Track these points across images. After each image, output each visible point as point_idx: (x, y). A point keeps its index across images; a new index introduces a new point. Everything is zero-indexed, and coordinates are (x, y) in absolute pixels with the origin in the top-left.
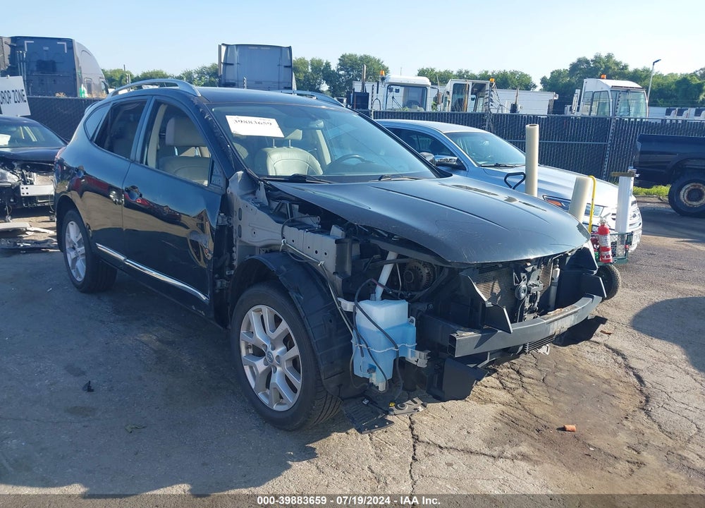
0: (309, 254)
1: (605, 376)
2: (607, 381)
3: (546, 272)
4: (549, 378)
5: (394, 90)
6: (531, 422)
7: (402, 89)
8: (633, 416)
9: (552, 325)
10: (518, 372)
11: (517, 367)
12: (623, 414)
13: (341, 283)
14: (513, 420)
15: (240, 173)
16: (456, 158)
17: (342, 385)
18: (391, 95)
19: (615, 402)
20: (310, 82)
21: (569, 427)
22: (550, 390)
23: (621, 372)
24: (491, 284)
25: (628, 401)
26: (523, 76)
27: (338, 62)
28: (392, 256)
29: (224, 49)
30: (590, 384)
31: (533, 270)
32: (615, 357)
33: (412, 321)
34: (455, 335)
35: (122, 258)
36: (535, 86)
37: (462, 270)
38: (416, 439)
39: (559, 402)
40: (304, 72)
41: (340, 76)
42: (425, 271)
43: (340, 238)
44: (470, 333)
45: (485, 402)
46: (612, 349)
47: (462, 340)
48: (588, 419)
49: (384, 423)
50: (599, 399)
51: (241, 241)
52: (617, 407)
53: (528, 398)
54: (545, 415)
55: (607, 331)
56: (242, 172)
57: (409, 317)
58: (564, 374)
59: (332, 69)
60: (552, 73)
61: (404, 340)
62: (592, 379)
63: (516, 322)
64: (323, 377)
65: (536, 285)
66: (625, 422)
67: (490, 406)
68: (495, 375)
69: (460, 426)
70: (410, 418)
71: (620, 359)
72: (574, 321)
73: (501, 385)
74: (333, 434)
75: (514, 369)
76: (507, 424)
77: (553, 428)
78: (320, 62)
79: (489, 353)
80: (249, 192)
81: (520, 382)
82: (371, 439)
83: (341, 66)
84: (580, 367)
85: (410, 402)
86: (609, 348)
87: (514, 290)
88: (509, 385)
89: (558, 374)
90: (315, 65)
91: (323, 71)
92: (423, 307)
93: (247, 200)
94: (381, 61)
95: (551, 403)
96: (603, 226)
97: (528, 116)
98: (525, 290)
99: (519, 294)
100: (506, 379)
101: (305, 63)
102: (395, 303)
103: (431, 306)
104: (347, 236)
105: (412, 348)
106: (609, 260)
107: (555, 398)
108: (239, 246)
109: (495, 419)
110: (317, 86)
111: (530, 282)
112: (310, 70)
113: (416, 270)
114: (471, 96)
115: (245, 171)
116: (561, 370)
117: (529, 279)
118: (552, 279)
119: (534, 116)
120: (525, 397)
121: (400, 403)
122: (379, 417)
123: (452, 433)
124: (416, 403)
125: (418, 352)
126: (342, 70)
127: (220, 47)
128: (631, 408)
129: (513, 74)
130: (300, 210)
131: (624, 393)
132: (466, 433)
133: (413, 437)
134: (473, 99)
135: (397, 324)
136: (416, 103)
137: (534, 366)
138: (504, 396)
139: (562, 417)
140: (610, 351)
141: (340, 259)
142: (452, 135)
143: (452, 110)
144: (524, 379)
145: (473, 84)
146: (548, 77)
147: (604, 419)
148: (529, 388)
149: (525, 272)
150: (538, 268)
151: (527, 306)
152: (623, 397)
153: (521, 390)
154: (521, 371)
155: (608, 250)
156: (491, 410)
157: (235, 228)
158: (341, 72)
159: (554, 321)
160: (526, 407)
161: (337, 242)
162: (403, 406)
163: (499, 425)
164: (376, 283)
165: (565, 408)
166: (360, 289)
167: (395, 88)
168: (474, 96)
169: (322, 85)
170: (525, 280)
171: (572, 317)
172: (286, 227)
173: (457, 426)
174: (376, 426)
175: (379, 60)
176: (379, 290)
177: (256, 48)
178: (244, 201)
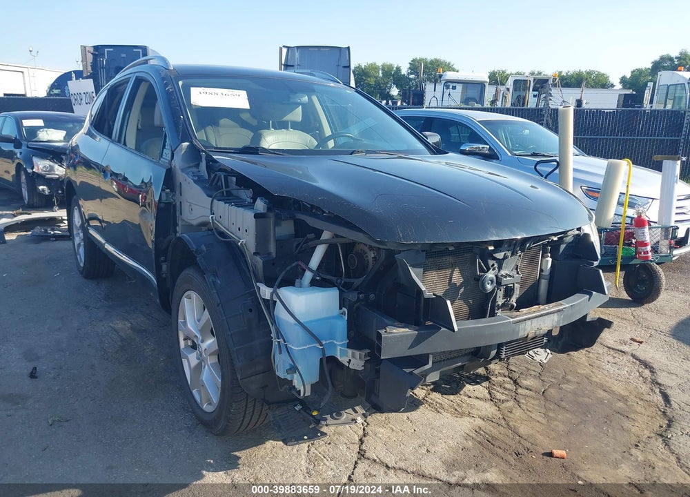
0: (232, 232)
1: (622, 393)
2: (623, 399)
3: (533, 262)
4: (551, 390)
5: (451, 87)
6: (512, 443)
7: (459, 87)
8: (646, 444)
9: (522, 326)
10: (515, 382)
11: (516, 376)
12: (634, 440)
13: (261, 265)
14: (490, 439)
15: (186, 144)
16: (488, 147)
17: (266, 386)
18: (447, 92)
19: (627, 424)
20: (380, 87)
21: (557, 452)
22: (548, 405)
23: (644, 388)
24: (448, 272)
25: (643, 424)
26: (600, 75)
27: (409, 66)
28: (326, 235)
29: (285, 50)
30: (601, 401)
31: (505, 257)
32: (641, 370)
33: (343, 313)
34: (382, 332)
35: (103, 241)
36: (612, 86)
37: (400, 252)
38: (362, 454)
39: (555, 420)
40: (375, 77)
41: (411, 80)
42: (371, 255)
43: (263, 212)
44: (403, 330)
45: (462, 415)
46: (640, 361)
47: (391, 338)
48: (587, 443)
49: (315, 434)
50: (607, 420)
51: (183, 220)
52: (629, 431)
53: (518, 413)
54: (532, 436)
55: (638, 339)
56: (188, 143)
57: (340, 308)
58: (570, 387)
59: (402, 73)
60: (632, 72)
61: (332, 336)
62: (606, 394)
63: (485, 317)
64: (239, 377)
65: (510, 276)
66: (634, 451)
67: (467, 419)
68: (486, 384)
69: (421, 443)
70: (364, 429)
71: (647, 373)
72: (558, 322)
73: (488, 396)
74: (267, 443)
75: (511, 378)
76: (480, 443)
77: (537, 452)
78: (390, 67)
79: (431, 356)
80: (192, 164)
81: (513, 394)
82: (308, 452)
83: (412, 70)
84: (594, 379)
85: (350, 411)
86: (636, 359)
87: (478, 280)
88: (499, 396)
89: (563, 386)
90: (386, 69)
91: (393, 75)
92: (352, 296)
93: (187, 174)
94: (452, 64)
95: (544, 421)
96: (640, 217)
97: (591, 110)
98: (492, 281)
99: (483, 285)
100: (498, 389)
101: (376, 68)
102: (323, 291)
103: (372, 296)
104: (269, 209)
105: (342, 345)
106: (647, 257)
107: (551, 414)
108: (182, 225)
109: (467, 437)
110: (388, 90)
111: (503, 272)
112: (381, 75)
113: (361, 255)
114: (532, 93)
115: (191, 142)
116: (568, 382)
117: (500, 268)
118: (541, 270)
119: (597, 110)
120: (514, 411)
121: (336, 411)
122: (311, 427)
123: (408, 450)
124: (356, 412)
125: (350, 351)
126: (412, 74)
127: (281, 49)
128: (647, 433)
129: (589, 73)
130: (237, 184)
131: (641, 414)
132: (425, 452)
133: (359, 452)
134: (535, 96)
135: (323, 316)
136: (474, 100)
137: (538, 375)
138: (488, 409)
139: (554, 439)
140: (638, 362)
141: (261, 237)
142: (485, 123)
143: (512, 105)
144: (520, 391)
145: (534, 80)
146: (628, 76)
147: (607, 445)
148: (523, 401)
149: (495, 259)
150: (512, 254)
151: (500, 301)
152: (639, 418)
153: (511, 403)
154: (518, 381)
155: (646, 245)
156: (465, 425)
157: (178, 204)
158: (411, 76)
159: (525, 320)
160: (511, 424)
161: (257, 216)
162: (340, 415)
163: (470, 444)
164: (304, 267)
165: (561, 427)
166: (284, 273)
167: (451, 85)
168: (536, 93)
169: (392, 90)
170: (494, 269)
171: (555, 317)
172: (215, 201)
173: (416, 442)
174: (306, 437)
175: (449, 64)
176: (308, 276)
177: (316, 49)
178: (184, 174)
